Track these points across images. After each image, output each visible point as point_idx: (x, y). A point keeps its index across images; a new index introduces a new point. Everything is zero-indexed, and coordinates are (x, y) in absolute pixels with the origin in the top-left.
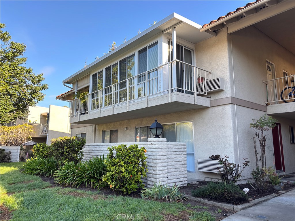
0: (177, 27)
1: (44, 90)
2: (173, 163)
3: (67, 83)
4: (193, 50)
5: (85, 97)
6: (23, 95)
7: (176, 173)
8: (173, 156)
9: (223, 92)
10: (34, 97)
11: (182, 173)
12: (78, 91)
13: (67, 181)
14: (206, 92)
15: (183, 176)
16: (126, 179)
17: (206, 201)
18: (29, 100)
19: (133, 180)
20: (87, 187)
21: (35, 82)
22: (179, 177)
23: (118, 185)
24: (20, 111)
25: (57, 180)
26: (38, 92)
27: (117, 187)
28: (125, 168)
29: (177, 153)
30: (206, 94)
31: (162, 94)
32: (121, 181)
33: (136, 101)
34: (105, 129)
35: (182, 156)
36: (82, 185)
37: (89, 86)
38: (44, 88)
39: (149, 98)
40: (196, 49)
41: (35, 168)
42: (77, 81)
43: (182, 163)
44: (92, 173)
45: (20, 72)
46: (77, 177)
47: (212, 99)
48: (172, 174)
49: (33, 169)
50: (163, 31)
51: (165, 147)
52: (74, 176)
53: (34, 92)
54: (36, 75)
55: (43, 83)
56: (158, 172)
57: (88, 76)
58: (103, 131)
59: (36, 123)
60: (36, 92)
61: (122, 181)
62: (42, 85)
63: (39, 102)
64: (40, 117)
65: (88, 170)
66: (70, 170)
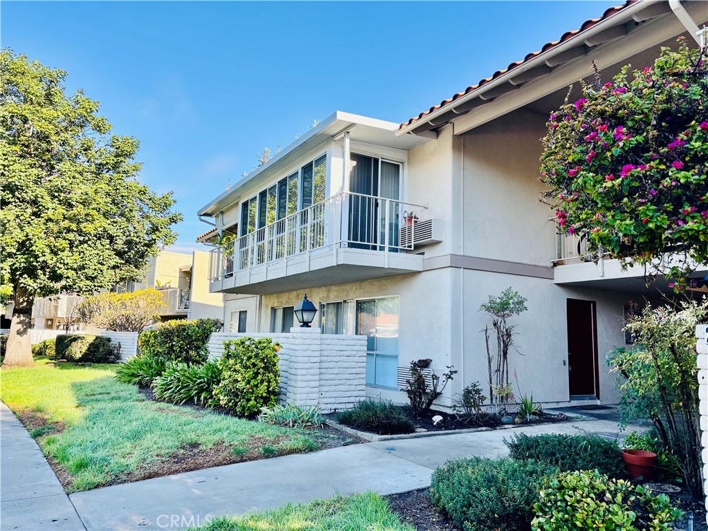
0: (351, 130)
1: (176, 223)
2: (336, 371)
3: (205, 215)
4: (403, 163)
5: (231, 245)
6: (134, 236)
7: (342, 388)
8: (337, 359)
9: (441, 245)
10: (155, 240)
11: (353, 388)
12: (223, 231)
13: (167, 394)
14: (413, 244)
15: (356, 393)
16: (242, 392)
17: (349, 430)
18: (146, 245)
19: (252, 393)
20: (197, 405)
21: (156, 209)
22: (348, 394)
23: (233, 401)
24: (132, 266)
25: (157, 392)
26: (162, 228)
27: (231, 404)
28: (242, 374)
29: (346, 353)
30: (413, 249)
31: (327, 249)
32: (235, 394)
33: (296, 258)
34: (275, 305)
35: (357, 359)
36: (189, 401)
37: (236, 225)
38: (173, 220)
39: (313, 254)
40: (408, 159)
41: (136, 372)
42: (222, 213)
43: (354, 371)
44: (204, 382)
45: (126, 194)
46: (183, 388)
47: (426, 256)
48: (333, 388)
49: (133, 375)
50: (333, 136)
51: (316, 342)
52: (179, 386)
53: (155, 229)
54: (159, 196)
55: (173, 210)
56: (299, 384)
57: (237, 204)
58: (272, 308)
59: (170, 287)
60: (157, 230)
61: (237, 396)
62: (171, 215)
63: (166, 247)
64: (177, 274)
65: (200, 378)
66: (175, 377)
